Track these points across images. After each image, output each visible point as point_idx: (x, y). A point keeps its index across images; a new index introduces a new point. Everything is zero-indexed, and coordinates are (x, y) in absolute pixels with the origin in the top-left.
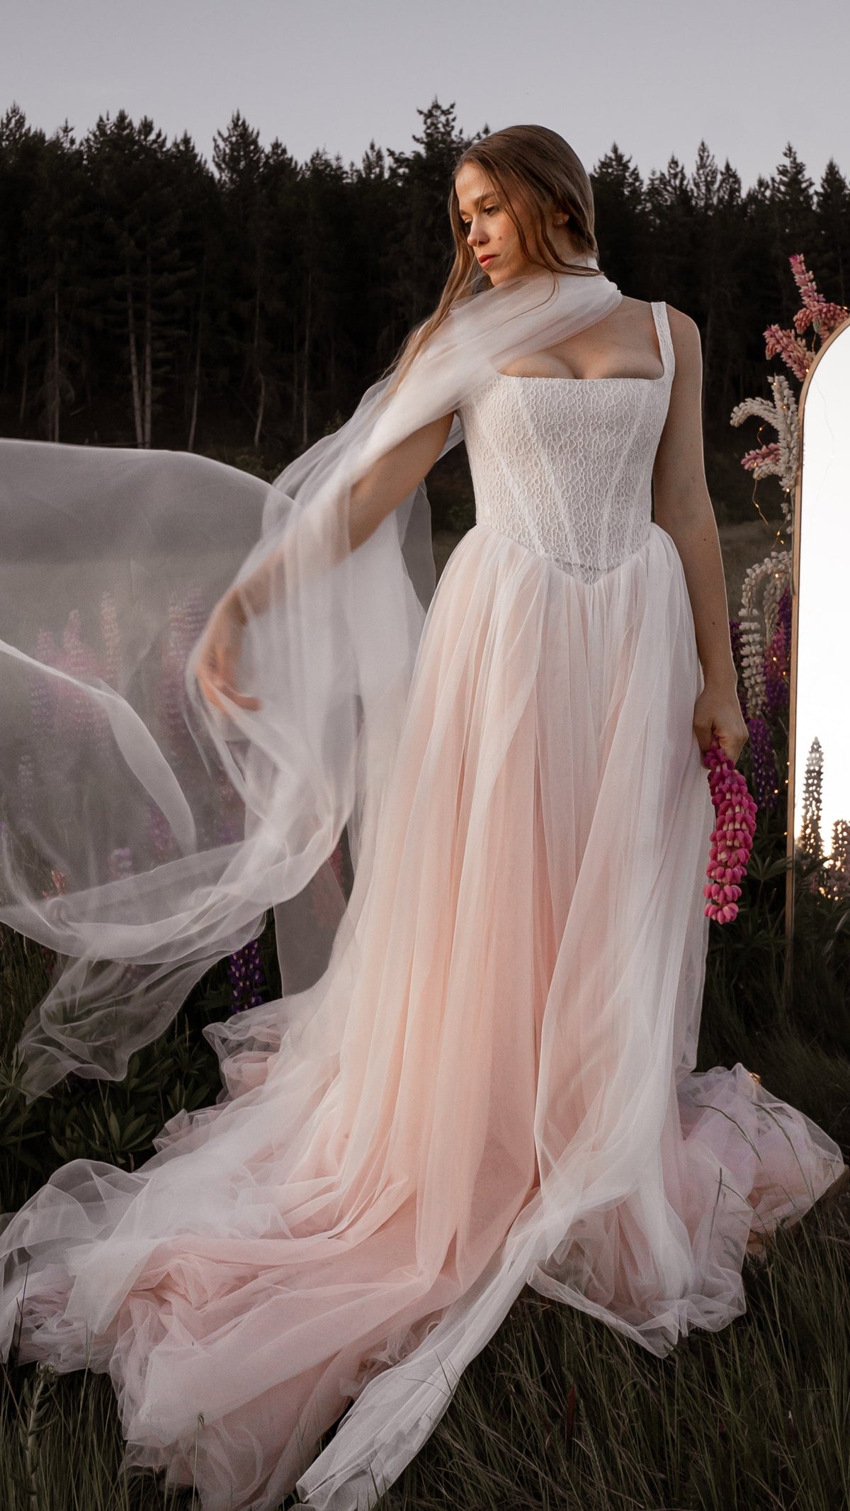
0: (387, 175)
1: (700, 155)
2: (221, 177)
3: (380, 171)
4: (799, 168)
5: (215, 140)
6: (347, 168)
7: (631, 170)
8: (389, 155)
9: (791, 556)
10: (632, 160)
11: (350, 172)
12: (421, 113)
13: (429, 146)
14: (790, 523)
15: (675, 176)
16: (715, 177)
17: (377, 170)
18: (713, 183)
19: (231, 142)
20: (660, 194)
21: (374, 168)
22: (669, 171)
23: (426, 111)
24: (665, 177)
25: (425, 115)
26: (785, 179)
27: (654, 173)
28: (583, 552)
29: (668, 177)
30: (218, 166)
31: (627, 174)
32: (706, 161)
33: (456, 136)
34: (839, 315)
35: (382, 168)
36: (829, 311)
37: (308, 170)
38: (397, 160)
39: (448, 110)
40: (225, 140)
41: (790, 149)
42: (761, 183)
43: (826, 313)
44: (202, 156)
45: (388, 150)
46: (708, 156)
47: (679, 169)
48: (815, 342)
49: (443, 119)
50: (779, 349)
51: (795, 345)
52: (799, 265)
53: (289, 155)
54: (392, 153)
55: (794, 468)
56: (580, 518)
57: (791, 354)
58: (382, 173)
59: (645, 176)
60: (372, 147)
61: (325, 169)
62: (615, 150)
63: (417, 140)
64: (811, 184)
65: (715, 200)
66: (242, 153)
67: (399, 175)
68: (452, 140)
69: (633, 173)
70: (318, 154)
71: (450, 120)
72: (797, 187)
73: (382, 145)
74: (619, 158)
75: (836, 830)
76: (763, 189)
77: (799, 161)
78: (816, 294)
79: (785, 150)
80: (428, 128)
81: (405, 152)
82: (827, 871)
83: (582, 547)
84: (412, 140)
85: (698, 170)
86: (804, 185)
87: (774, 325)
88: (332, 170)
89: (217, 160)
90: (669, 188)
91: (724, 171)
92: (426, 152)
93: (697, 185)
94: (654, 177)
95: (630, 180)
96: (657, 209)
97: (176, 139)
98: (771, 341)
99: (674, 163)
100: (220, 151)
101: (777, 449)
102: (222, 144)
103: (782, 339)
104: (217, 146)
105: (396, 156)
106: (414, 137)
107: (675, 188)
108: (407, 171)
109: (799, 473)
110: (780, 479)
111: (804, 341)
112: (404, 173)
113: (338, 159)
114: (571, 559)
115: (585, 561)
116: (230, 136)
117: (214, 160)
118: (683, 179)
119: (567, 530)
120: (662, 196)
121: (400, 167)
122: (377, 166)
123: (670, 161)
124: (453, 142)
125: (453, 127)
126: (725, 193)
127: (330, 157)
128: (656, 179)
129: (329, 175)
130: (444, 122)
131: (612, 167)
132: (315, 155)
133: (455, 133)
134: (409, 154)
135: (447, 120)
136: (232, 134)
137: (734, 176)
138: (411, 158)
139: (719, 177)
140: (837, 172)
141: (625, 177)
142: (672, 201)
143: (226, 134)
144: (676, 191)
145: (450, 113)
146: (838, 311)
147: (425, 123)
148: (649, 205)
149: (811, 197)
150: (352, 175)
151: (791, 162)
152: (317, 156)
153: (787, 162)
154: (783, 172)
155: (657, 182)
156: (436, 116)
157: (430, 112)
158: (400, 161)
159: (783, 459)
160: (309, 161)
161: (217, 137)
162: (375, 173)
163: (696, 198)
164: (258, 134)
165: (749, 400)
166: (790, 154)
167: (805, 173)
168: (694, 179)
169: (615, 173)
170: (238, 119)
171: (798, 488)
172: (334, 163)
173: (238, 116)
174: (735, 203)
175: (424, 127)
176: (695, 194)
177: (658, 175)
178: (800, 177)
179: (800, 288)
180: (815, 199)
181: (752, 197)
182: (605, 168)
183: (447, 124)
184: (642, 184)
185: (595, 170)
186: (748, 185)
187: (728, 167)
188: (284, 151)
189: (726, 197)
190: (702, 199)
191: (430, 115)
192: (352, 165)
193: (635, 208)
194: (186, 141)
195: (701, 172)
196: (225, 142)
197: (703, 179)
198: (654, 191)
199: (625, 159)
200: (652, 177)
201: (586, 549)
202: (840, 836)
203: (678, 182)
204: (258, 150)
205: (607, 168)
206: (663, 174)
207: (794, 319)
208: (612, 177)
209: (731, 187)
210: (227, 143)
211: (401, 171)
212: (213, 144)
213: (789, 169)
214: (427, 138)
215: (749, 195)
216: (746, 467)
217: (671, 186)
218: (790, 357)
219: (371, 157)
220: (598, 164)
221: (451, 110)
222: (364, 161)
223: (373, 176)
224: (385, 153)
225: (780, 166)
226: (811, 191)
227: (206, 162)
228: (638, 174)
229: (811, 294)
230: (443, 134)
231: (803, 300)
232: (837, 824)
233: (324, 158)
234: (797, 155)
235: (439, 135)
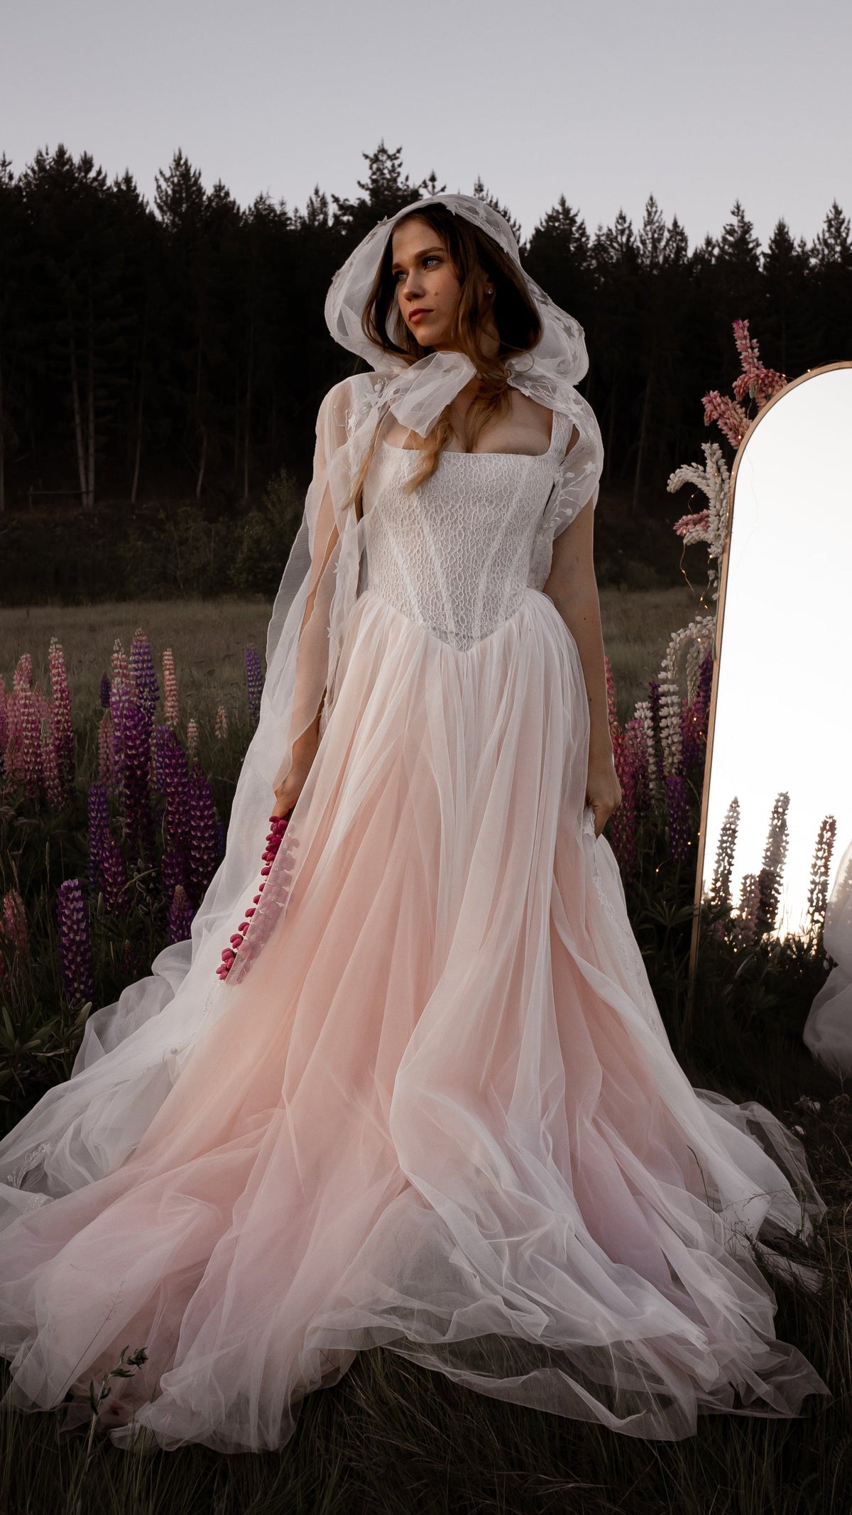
0: (330, 222)
1: (648, 210)
2: (163, 219)
3: (324, 218)
4: (746, 228)
5: (157, 180)
6: (291, 214)
7: (578, 225)
8: (333, 202)
9: (715, 621)
10: (579, 214)
11: (294, 219)
12: (366, 157)
13: (374, 193)
14: (716, 590)
15: (622, 232)
16: (662, 235)
17: (321, 217)
18: (659, 240)
19: (173, 182)
20: (605, 250)
21: (318, 215)
22: (616, 227)
23: (371, 155)
24: (612, 234)
25: (371, 160)
26: (731, 239)
27: (600, 229)
29: (614, 234)
30: (160, 207)
31: (574, 229)
32: (654, 217)
33: (402, 183)
34: (777, 382)
35: (326, 214)
36: (767, 376)
37: (251, 215)
38: (341, 207)
39: (394, 155)
40: (166, 180)
41: (738, 208)
42: (709, 242)
43: (763, 380)
44: (143, 197)
45: (333, 196)
46: (656, 212)
47: (626, 225)
48: (753, 411)
49: (389, 164)
50: (715, 416)
51: (733, 412)
52: (741, 331)
53: (231, 198)
54: (336, 200)
55: (723, 535)
57: (728, 421)
58: (325, 220)
59: (592, 231)
60: (317, 192)
61: (269, 214)
62: (563, 203)
63: (362, 186)
64: (758, 245)
65: (661, 259)
66: (184, 195)
67: (343, 223)
68: (398, 187)
69: (580, 228)
70: (261, 198)
71: (396, 166)
72: (745, 247)
73: (327, 191)
74: (566, 211)
75: (746, 883)
76: (710, 249)
77: (746, 219)
78: (756, 360)
79: (733, 209)
80: (374, 173)
81: (350, 199)
82: (732, 921)
83: (458, 615)
84: (357, 186)
85: (645, 226)
86: (751, 246)
87: (714, 391)
88: (275, 215)
89: (159, 201)
90: (615, 245)
91: (671, 228)
92: (371, 200)
93: (643, 242)
94: (601, 233)
95: (577, 236)
96: (603, 266)
97: (117, 178)
98: (708, 407)
99: (622, 218)
100: (162, 192)
101: (708, 516)
102: (164, 185)
103: (719, 405)
104: (159, 187)
105: (341, 203)
106: (359, 183)
107: (621, 245)
108: (351, 218)
109: (728, 541)
110: (709, 546)
111: (744, 409)
112: (348, 220)
113: (282, 204)
114: (446, 628)
115: (460, 629)
116: (172, 176)
117: (156, 202)
118: (629, 236)
119: (444, 600)
120: (609, 253)
121: (344, 214)
122: (322, 213)
123: (618, 216)
124: (399, 189)
125: (399, 173)
126: (671, 251)
127: (274, 201)
128: (603, 235)
129: (273, 221)
130: (390, 168)
131: (558, 220)
132: (259, 199)
133: (401, 179)
134: (353, 202)
135: (393, 166)
136: (174, 174)
137: (682, 234)
138: (356, 205)
139: (666, 235)
140: (787, 233)
141: (571, 233)
142: (617, 258)
143: (168, 174)
144: (622, 248)
145: (396, 158)
146: (776, 378)
147: (371, 168)
148: (594, 262)
149: (756, 258)
150: (296, 221)
151: (739, 221)
152: (261, 199)
153: (734, 221)
154: (731, 232)
155: (603, 238)
156: (382, 161)
157: (376, 156)
158: (345, 208)
159: (713, 526)
160: (252, 206)
161: (159, 177)
162: (318, 220)
163: (643, 255)
164: (200, 174)
165: (684, 466)
166: (738, 213)
167: (752, 232)
168: (641, 236)
169: (562, 227)
170: (180, 158)
171: (725, 555)
172: (278, 209)
173: (180, 154)
174: (681, 262)
175: (370, 172)
176: (642, 252)
177: (605, 230)
178: (747, 236)
179: (740, 354)
180: (762, 260)
181: (698, 256)
182: (551, 221)
183: (393, 170)
184: (588, 239)
185: (541, 223)
186: (695, 244)
187: (675, 224)
188: (227, 194)
189: (672, 256)
190: (648, 257)
191: (375, 159)
192: (296, 211)
193: (580, 265)
194: (128, 180)
195: (648, 228)
196: (167, 182)
197: (650, 236)
198: (599, 247)
199: (572, 213)
200: (598, 233)
201: (462, 617)
202: (749, 889)
203: (624, 239)
204: (200, 192)
205: (553, 222)
206: (610, 230)
207: (733, 386)
208: (559, 232)
209: (677, 245)
210: (169, 184)
211: (345, 218)
212: (154, 185)
213: (736, 228)
214: (372, 184)
215: (695, 254)
216: (678, 533)
217: (617, 242)
218: (726, 424)
219: (315, 203)
220: (544, 217)
221: (398, 155)
222: (308, 206)
223: (316, 223)
224: (329, 200)
225: (727, 225)
226: (758, 251)
227: (148, 202)
228: (584, 229)
229: (750, 360)
230: (388, 180)
231: (743, 367)
232: (746, 878)
233: (267, 202)
234: (745, 214)
235: (385, 181)
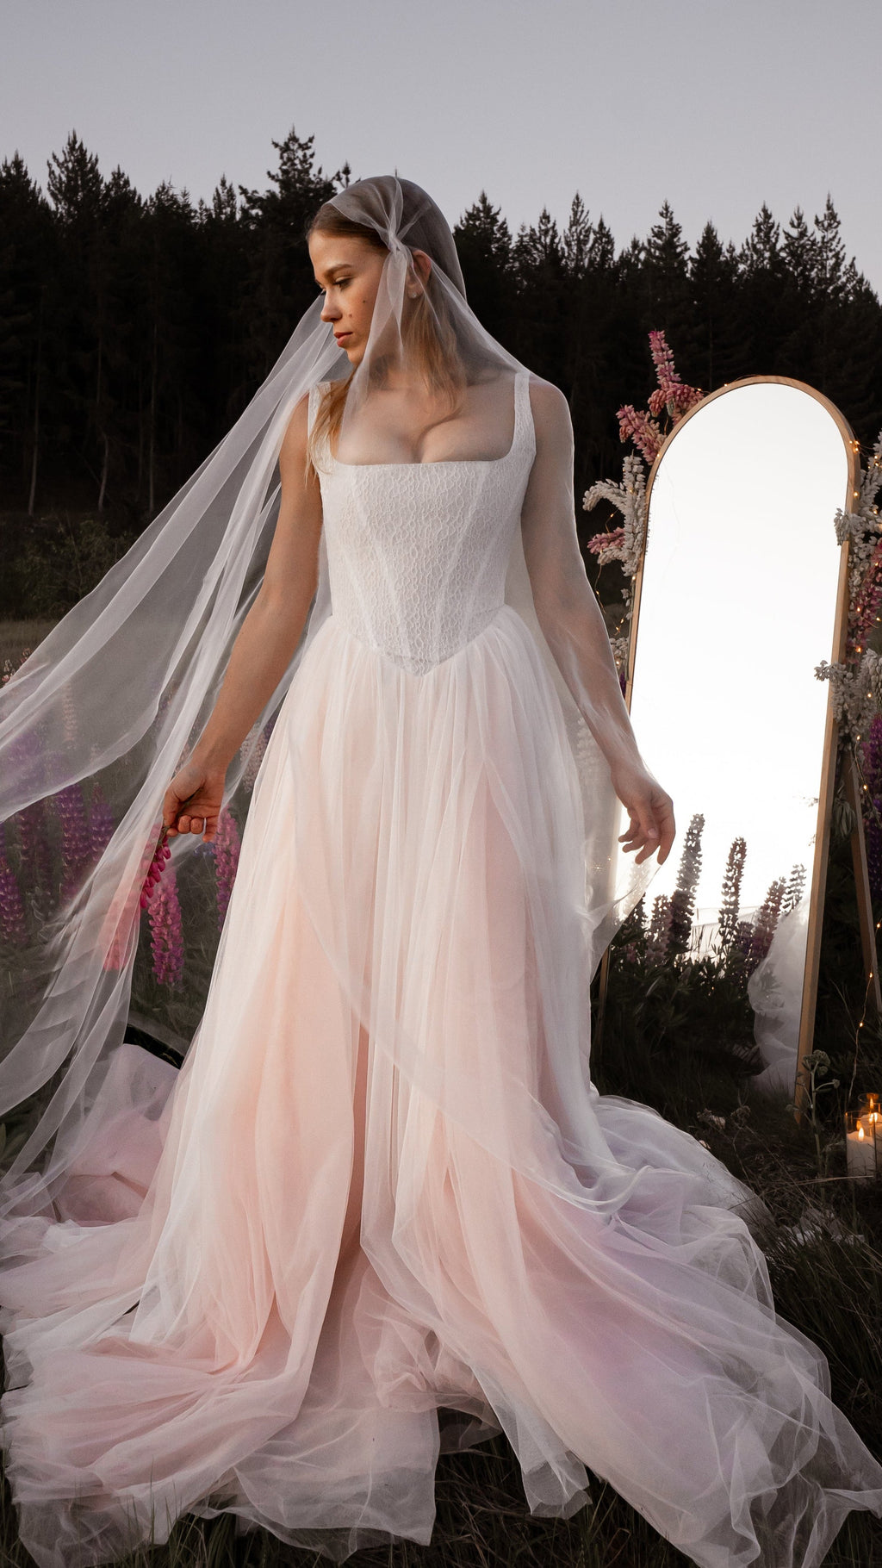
0: (238, 216)
1: (573, 209)
2: (57, 208)
3: (231, 211)
4: (675, 231)
5: (49, 165)
6: (195, 206)
7: (499, 224)
8: (241, 194)
9: (628, 641)
10: (501, 212)
11: (199, 211)
12: (276, 145)
13: (285, 184)
14: (628, 609)
15: (546, 232)
16: (588, 236)
17: (229, 209)
18: (586, 242)
19: (67, 168)
20: (529, 253)
21: (225, 208)
22: (540, 227)
23: (282, 144)
24: (535, 234)
25: (281, 149)
26: (659, 242)
27: (523, 229)
28: (413, 644)
29: (538, 234)
30: (53, 195)
31: (495, 228)
32: (580, 216)
33: (314, 175)
34: (692, 397)
35: (233, 207)
36: (683, 393)
37: (153, 206)
38: (249, 200)
39: (306, 144)
40: (59, 165)
41: (667, 208)
42: (635, 245)
43: (680, 396)
44: (35, 184)
45: (241, 187)
46: (582, 211)
47: (550, 225)
48: (667, 425)
49: (300, 154)
50: (630, 430)
51: (647, 427)
52: (658, 342)
53: (132, 188)
54: (244, 191)
55: (638, 553)
56: (412, 610)
57: (642, 436)
58: (233, 214)
59: (514, 231)
60: (223, 183)
61: (172, 205)
62: (484, 200)
63: (272, 177)
64: (687, 249)
65: (586, 261)
66: (80, 182)
67: (252, 217)
68: (310, 179)
69: (501, 227)
70: (164, 188)
71: (308, 156)
72: (673, 251)
73: (234, 182)
74: (487, 209)
75: (658, 904)
76: (636, 252)
77: (675, 222)
78: (672, 374)
79: (661, 210)
80: (284, 164)
81: (258, 191)
82: (645, 941)
83: (413, 639)
84: (267, 176)
85: (571, 226)
86: (679, 250)
87: (628, 405)
88: (178, 207)
89: (52, 188)
90: (538, 246)
91: (597, 229)
92: (281, 192)
93: (568, 244)
94: (524, 234)
95: (498, 235)
96: (526, 269)
97: (6, 161)
98: (623, 423)
99: (545, 217)
100: (55, 178)
101: (622, 535)
102: (57, 171)
103: (634, 420)
104: (52, 173)
105: (249, 195)
106: (269, 173)
107: (544, 246)
108: (260, 213)
109: (642, 559)
110: (622, 564)
111: (658, 424)
112: (257, 214)
113: (185, 195)
114: (402, 652)
115: (416, 653)
116: (66, 161)
117: (49, 189)
118: (554, 237)
119: (399, 623)
120: (532, 255)
121: (253, 208)
122: (229, 206)
123: (541, 215)
124: (311, 182)
125: (311, 165)
126: (596, 254)
127: (176, 191)
128: (526, 236)
129: (176, 213)
130: (302, 158)
131: (479, 219)
132: (160, 189)
133: (313, 171)
134: (262, 194)
135: (305, 156)
136: (68, 159)
137: (608, 236)
138: (264, 197)
139: (592, 236)
140: (715, 237)
141: (493, 233)
142: (541, 261)
143: (61, 159)
144: (546, 250)
145: (308, 148)
146: (692, 394)
147: (282, 157)
148: (517, 264)
149: (684, 263)
150: (201, 214)
151: (667, 223)
152: (163, 190)
153: (663, 222)
154: (659, 235)
155: (526, 239)
156: (293, 150)
157: (286, 144)
158: (253, 200)
159: (627, 544)
160: (154, 196)
161: (52, 161)
162: (225, 214)
163: (567, 258)
164: (97, 160)
165: (599, 482)
166: (667, 214)
167: (681, 235)
168: (565, 237)
169: (483, 226)
170: (75, 142)
171: (639, 574)
172: (180, 199)
173: (75, 137)
174: (607, 266)
175: (281, 162)
176: (566, 254)
177: (528, 231)
178: (675, 240)
179: (656, 366)
180: (690, 265)
181: (624, 260)
182: (472, 220)
183: (304, 161)
184: (510, 239)
185: (462, 221)
186: (621, 247)
187: (601, 225)
188: (127, 183)
189: (598, 259)
190: (573, 260)
191: (286, 148)
192: (202, 202)
193: (503, 267)
194: (18, 164)
195: (574, 229)
196: (61, 168)
197: (575, 238)
198: (522, 249)
199: (494, 211)
200: (521, 233)
201: (418, 640)
202: (660, 910)
203: (548, 240)
204: (97, 179)
205: (474, 220)
206: (533, 230)
207: (649, 402)
208: (480, 231)
209: (603, 247)
210: (63, 169)
211: (254, 212)
212: (47, 170)
213: (664, 231)
214: (282, 176)
215: (621, 257)
216: (592, 551)
217: (541, 243)
218: (641, 439)
219: (222, 194)
220: (464, 215)
221: (310, 144)
222: (214, 199)
223: (223, 217)
224: (237, 191)
225: (655, 227)
226: (686, 256)
227: (40, 189)
228: (506, 228)
229: (667, 373)
230: (300, 172)
231: (658, 380)
232: (657, 899)
233: (171, 193)
234: (673, 215)
235: (296, 173)
